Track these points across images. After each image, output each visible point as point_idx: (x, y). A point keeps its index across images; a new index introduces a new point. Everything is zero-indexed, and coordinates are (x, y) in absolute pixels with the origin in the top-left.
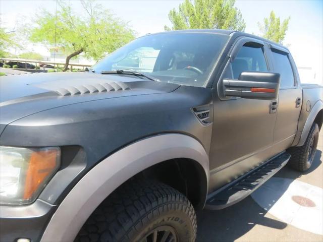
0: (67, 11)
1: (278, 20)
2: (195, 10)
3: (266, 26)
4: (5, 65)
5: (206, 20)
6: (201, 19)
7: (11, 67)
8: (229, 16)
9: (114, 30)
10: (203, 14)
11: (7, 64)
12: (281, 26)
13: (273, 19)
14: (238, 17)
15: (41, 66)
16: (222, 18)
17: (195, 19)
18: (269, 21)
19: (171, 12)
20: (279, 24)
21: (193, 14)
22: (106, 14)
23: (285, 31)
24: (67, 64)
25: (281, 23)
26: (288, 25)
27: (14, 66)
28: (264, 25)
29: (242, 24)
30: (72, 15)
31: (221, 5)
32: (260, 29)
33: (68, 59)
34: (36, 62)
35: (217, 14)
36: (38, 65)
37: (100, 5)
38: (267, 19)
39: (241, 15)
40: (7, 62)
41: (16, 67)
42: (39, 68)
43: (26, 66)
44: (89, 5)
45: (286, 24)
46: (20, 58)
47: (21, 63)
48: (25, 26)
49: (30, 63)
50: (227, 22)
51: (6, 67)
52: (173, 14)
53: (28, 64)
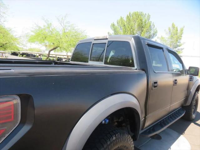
0: (49, 25)
1: (177, 28)
2: (126, 23)
3: (170, 32)
4: (19, 55)
5: (132, 29)
6: (129, 28)
7: (23, 56)
8: (146, 26)
9: (75, 36)
10: (130, 26)
11: (21, 54)
12: (179, 31)
13: (173, 27)
14: (152, 27)
15: (39, 55)
16: (143, 27)
17: (125, 28)
18: (171, 29)
19: (112, 24)
20: (177, 30)
21: (124, 26)
22: (72, 27)
23: (181, 34)
24: (49, 54)
25: (179, 29)
26: (183, 31)
27: (24, 55)
28: (168, 31)
29: (155, 31)
30: (52, 28)
31: (141, 20)
32: (166, 34)
33: (50, 52)
34: (36, 53)
35: (139, 25)
36: (38, 55)
37: (69, 22)
38: (170, 28)
39: (154, 26)
40: (21, 53)
41: (25, 56)
42: (38, 57)
43: (31, 55)
44: (62, 22)
45: (182, 30)
46: (29, 51)
47: (28, 54)
48: (27, 34)
49: (33, 54)
50: (145, 30)
51: (20, 56)
52: (113, 25)
53: (32, 54)
